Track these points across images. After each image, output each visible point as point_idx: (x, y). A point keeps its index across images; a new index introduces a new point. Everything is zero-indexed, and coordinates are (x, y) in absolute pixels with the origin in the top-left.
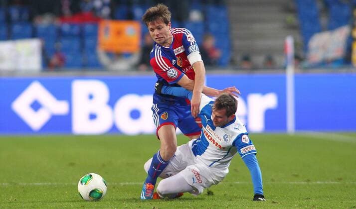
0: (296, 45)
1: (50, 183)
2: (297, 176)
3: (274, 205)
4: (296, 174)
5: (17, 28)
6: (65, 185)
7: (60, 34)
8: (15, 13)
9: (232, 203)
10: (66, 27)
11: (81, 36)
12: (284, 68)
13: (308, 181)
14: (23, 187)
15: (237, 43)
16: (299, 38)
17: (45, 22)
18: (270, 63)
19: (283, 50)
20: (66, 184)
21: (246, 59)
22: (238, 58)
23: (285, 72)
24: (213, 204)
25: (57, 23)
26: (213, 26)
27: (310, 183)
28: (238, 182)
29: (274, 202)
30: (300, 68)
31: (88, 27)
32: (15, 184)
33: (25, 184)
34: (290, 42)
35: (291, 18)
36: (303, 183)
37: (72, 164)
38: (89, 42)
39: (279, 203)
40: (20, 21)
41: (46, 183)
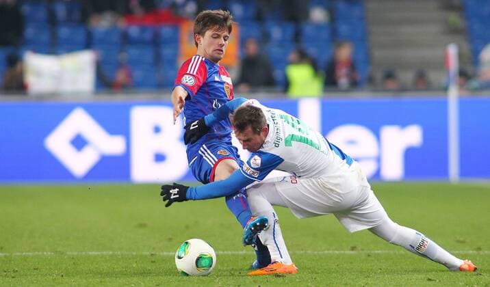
0: (461, 56)
1: (111, 253)
2: (463, 242)
3: (430, 283)
4: (462, 239)
5: (64, 32)
6: (133, 255)
7: (126, 40)
8: (61, 11)
9: (370, 281)
10: (134, 31)
11: (156, 42)
12: (445, 89)
13: (479, 249)
14: (73, 258)
15: (377, 54)
16: (466, 48)
17: (103, 23)
18: (422, 82)
19: (443, 64)
20: (134, 253)
21: (389, 76)
22: (379, 75)
23: (446, 96)
24: (343, 282)
25: (122, 24)
26: (344, 29)
27: (481, 253)
28: (379, 252)
29: (429, 280)
30: (468, 90)
31: (166, 31)
32: (62, 253)
33: (75, 253)
34: (452, 51)
35: (454, 18)
36: (471, 252)
37: (143, 226)
38: (167, 51)
39: (438, 281)
40: (69, 21)
41: (105, 253)
